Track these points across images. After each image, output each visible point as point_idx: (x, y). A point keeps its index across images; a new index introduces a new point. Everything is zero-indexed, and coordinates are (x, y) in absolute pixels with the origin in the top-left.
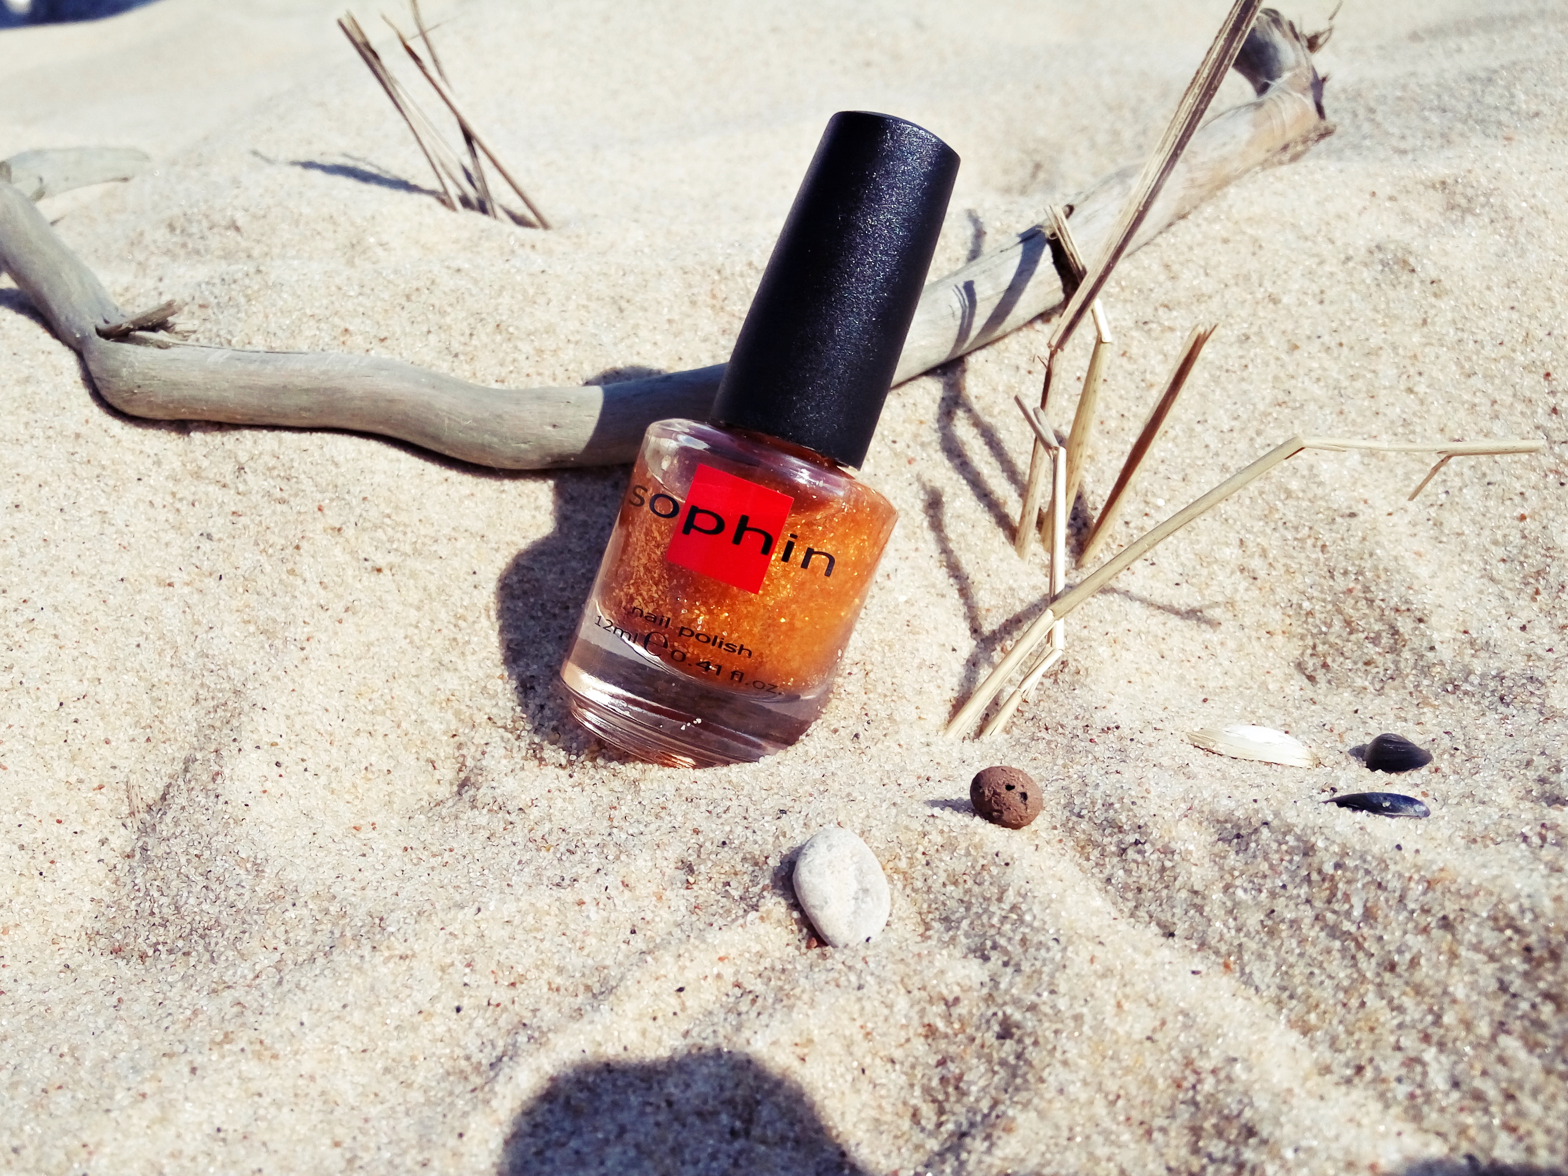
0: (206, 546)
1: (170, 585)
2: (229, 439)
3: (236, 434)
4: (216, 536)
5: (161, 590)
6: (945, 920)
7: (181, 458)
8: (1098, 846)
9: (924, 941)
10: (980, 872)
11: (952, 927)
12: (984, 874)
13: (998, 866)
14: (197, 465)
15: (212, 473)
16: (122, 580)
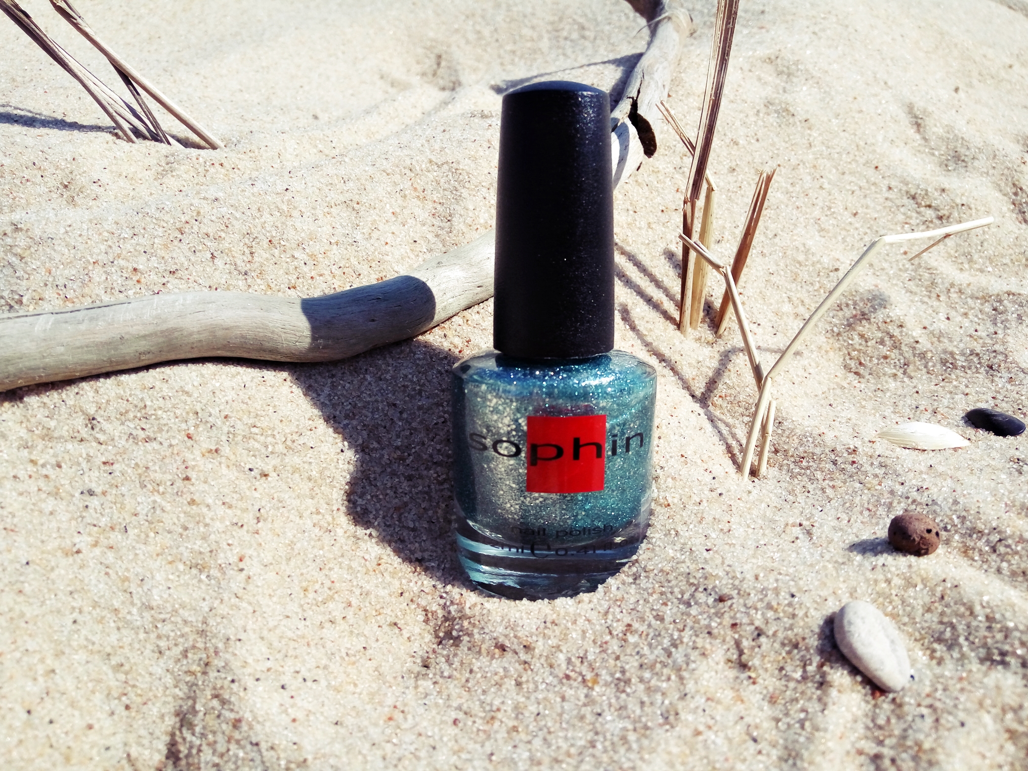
0: (94, 502)
1: (78, 552)
2: (69, 394)
3: (74, 389)
4: (98, 490)
5: (71, 559)
6: (939, 640)
7: (24, 425)
8: (974, 549)
9: (940, 662)
10: (942, 598)
11: (952, 645)
12: (946, 598)
13: (951, 589)
14: (44, 427)
15: (64, 432)
16: (27, 563)
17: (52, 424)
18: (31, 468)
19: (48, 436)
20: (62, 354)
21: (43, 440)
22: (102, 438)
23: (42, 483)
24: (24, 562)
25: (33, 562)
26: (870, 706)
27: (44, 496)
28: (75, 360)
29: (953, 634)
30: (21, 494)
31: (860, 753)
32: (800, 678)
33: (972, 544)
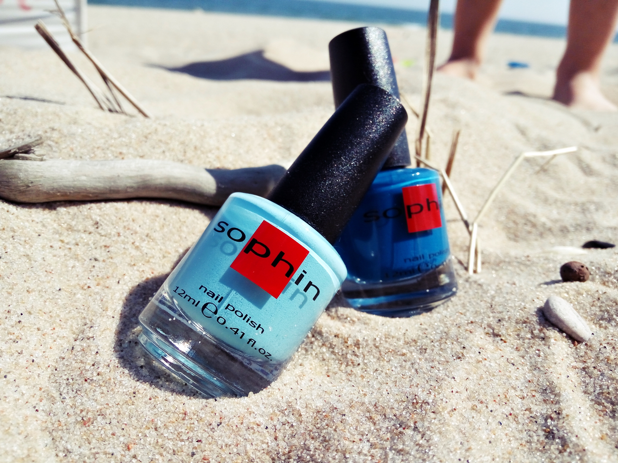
6: (602, 319)
7: (57, 222)
8: (608, 282)
9: (606, 328)
10: (599, 299)
11: (609, 320)
12: (601, 299)
13: (602, 294)
14: (68, 224)
15: (80, 227)
16: (60, 290)
17: (73, 223)
18: (60, 244)
19: (70, 228)
20: (85, 181)
21: (68, 231)
22: (103, 233)
23: (66, 252)
24: (58, 289)
25: (63, 289)
26: (573, 350)
27: (68, 258)
28: (92, 185)
29: (609, 315)
30: (55, 256)
31: (575, 368)
32: (530, 338)
33: (606, 280)
